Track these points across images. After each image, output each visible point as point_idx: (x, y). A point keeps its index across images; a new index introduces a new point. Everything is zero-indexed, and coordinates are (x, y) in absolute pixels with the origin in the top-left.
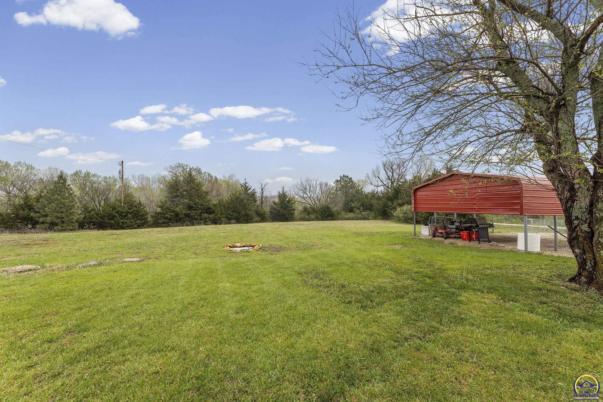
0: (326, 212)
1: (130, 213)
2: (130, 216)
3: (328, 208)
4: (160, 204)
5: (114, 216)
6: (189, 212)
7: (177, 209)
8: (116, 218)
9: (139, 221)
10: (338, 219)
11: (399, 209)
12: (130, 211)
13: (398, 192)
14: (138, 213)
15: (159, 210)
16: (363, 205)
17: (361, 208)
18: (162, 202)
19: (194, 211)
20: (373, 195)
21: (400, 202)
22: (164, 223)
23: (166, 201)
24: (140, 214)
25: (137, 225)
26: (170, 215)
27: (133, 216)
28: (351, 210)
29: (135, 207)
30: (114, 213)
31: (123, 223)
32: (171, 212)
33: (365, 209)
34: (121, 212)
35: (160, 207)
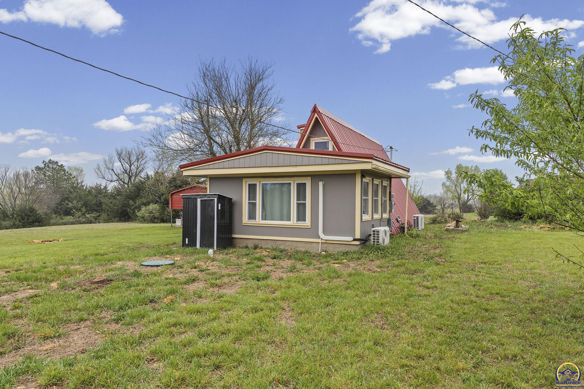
0: (29, 216)
3: (32, 210)
10: (49, 225)
11: (143, 209)
13: (140, 189)
16: (85, 205)
17: (84, 210)
20: (99, 191)
21: (145, 201)
28: (68, 212)
33: (89, 210)
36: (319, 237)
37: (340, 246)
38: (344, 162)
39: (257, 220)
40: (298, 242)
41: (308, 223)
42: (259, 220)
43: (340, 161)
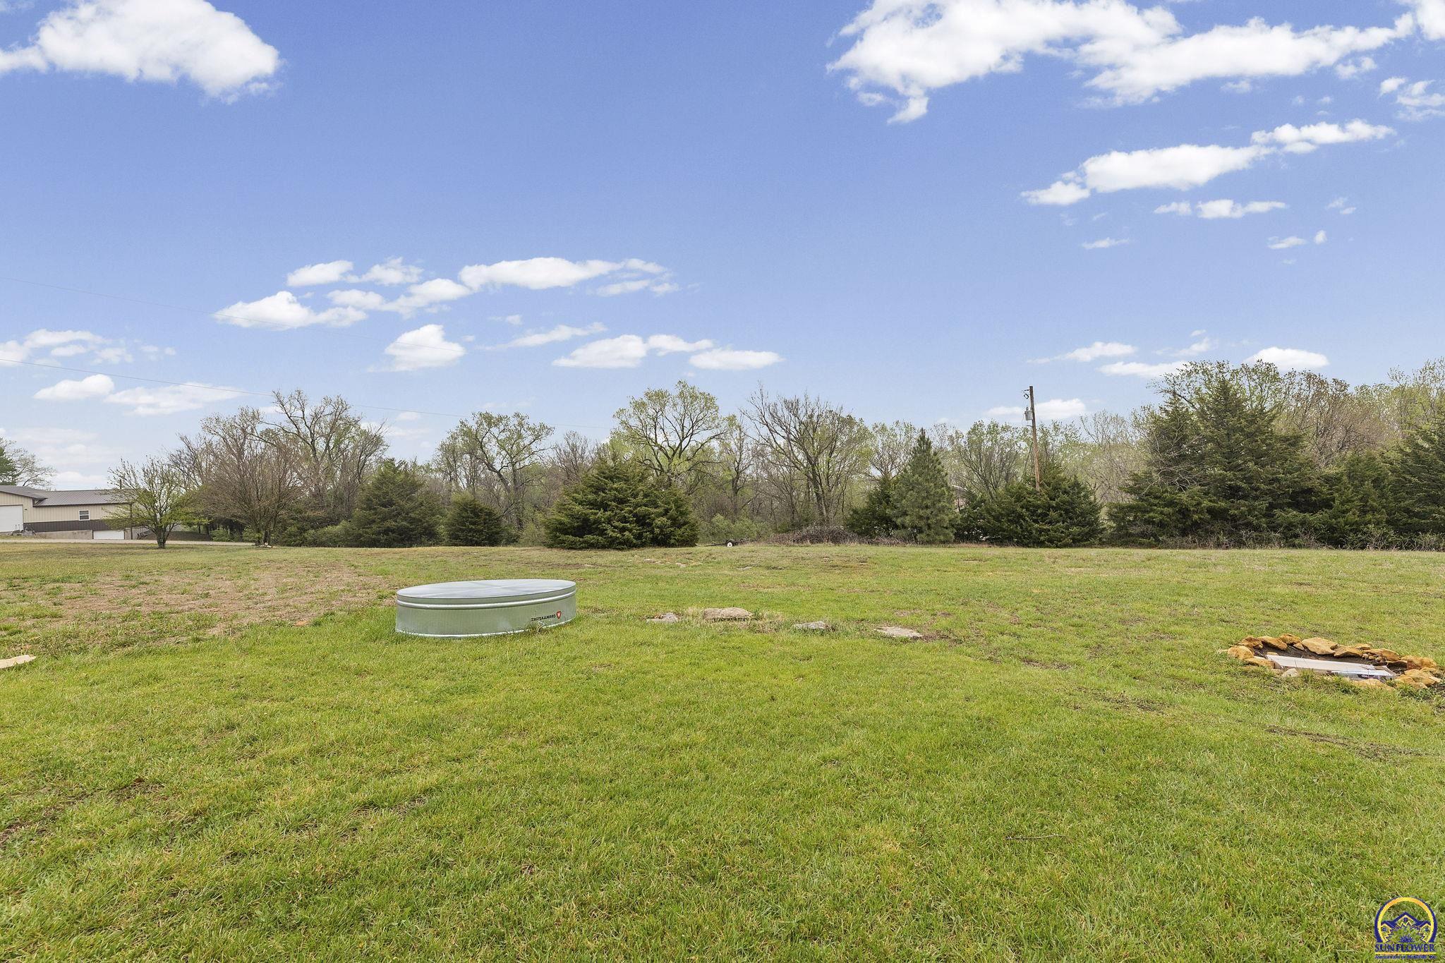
1: (1053, 507)
2: (1053, 514)
4: (1131, 483)
5: (1021, 516)
6: (1223, 504)
7: (1184, 496)
8: (1024, 520)
9: (1075, 529)
12: (1054, 503)
14: (1073, 508)
15: (1128, 499)
18: (1135, 478)
19: (1242, 502)
22: (1143, 535)
23: (1148, 476)
24: (1078, 511)
25: (1073, 539)
26: (1162, 513)
27: (1061, 515)
29: (1065, 492)
30: (1019, 509)
31: (1040, 531)
32: (1165, 506)
34: (1034, 506)
35: (1131, 491)
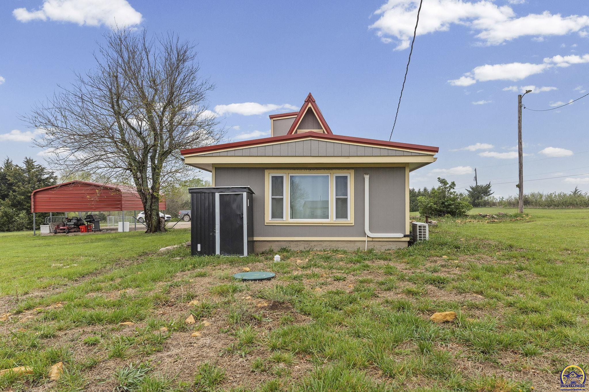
36: (365, 235)
37: (387, 243)
38: (405, 154)
39: (284, 219)
40: (338, 242)
41: (351, 219)
42: (287, 218)
43: (402, 153)
